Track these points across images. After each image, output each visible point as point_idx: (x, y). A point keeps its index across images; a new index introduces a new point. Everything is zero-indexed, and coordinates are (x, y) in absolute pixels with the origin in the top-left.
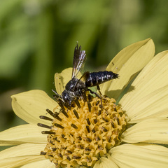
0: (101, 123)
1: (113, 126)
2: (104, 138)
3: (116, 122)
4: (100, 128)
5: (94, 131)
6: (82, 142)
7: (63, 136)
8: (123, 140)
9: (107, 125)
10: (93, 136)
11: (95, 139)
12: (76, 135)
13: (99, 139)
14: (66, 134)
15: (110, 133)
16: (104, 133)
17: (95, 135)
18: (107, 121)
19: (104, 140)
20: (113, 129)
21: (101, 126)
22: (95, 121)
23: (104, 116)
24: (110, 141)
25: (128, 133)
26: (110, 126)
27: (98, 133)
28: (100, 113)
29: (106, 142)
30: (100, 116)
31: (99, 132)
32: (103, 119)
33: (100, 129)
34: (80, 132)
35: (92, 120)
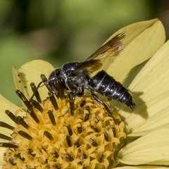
0: (89, 133)
1: (107, 138)
2: (93, 156)
3: (111, 133)
4: (87, 140)
5: (78, 144)
6: (60, 160)
7: (30, 151)
8: (120, 161)
9: (97, 136)
10: (76, 152)
11: (78, 156)
12: (50, 149)
13: (85, 157)
14: (35, 148)
15: (101, 149)
16: (93, 149)
17: (79, 151)
18: (97, 130)
19: (92, 159)
20: (106, 143)
21: (88, 137)
22: (80, 130)
23: (93, 123)
24: (101, 160)
25: (129, 151)
26: (102, 137)
27: (83, 147)
28: (87, 118)
29: (95, 162)
30: (87, 123)
31: (85, 146)
32: (92, 127)
33: (87, 142)
34: (57, 146)
35: (74, 127)
